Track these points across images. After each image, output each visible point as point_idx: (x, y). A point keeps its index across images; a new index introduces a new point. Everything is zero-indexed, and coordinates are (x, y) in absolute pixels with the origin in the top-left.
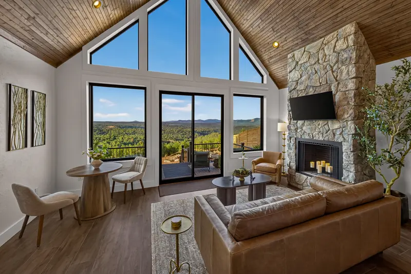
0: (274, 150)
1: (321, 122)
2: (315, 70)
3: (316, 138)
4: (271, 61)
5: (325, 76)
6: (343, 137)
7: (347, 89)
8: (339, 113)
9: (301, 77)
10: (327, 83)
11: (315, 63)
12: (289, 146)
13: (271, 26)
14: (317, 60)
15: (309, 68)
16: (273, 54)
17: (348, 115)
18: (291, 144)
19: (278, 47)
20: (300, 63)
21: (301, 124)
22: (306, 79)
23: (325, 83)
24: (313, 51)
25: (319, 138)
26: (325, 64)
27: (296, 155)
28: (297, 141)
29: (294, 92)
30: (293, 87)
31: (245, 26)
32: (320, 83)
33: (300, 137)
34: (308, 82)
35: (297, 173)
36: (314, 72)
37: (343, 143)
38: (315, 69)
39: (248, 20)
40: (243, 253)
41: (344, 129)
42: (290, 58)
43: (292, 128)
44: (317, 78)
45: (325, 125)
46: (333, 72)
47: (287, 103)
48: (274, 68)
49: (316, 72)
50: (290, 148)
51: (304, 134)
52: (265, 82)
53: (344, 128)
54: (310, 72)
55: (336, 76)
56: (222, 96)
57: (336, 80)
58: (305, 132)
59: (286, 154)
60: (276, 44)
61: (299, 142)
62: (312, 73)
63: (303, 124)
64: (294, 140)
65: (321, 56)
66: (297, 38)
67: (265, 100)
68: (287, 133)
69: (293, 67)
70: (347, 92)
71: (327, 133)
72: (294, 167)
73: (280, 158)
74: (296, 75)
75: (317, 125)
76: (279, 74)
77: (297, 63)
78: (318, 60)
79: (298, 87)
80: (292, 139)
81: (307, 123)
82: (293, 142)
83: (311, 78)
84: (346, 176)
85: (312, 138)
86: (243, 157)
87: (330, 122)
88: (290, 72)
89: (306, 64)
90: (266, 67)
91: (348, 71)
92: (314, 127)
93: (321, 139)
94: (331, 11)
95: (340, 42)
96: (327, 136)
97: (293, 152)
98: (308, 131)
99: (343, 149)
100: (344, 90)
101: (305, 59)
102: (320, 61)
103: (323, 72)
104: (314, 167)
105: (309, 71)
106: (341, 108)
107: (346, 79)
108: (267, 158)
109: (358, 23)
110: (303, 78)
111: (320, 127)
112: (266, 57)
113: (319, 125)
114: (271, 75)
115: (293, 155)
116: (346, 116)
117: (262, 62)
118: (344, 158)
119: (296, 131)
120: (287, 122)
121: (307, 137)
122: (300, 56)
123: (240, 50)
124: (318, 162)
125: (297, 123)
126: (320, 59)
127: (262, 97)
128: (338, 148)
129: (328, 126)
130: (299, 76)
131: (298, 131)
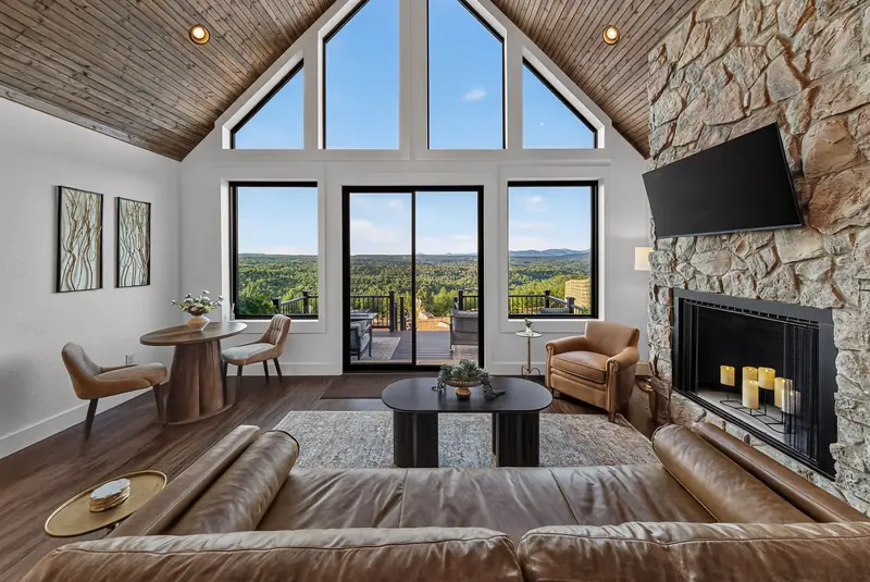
1: (750, 240)
2: (727, 73)
3: (733, 290)
4: (609, 86)
5: (761, 80)
6: (834, 290)
7: (853, 104)
8: (819, 201)
9: (685, 104)
10: (768, 101)
11: (727, 49)
12: (653, 310)
14: (732, 34)
15: (707, 73)
16: (609, 64)
17: (859, 205)
18: (659, 307)
19: (617, 41)
20: (680, 64)
21: (684, 247)
22: (699, 109)
23: (762, 102)
25: (741, 291)
26: (760, 40)
27: (672, 338)
28: (676, 299)
29: (666, 153)
30: (663, 142)
31: (530, 11)
32: (744, 109)
33: (682, 287)
34: (704, 118)
35: (674, 394)
36: (722, 77)
37: (835, 314)
38: (725, 68)
41: (838, 260)
42: (656, 60)
43: (660, 260)
44: (734, 94)
45: (763, 247)
46: (790, 56)
48: (622, 101)
49: (730, 77)
50: (654, 316)
51: (694, 277)
52: (601, 145)
53: (836, 255)
54: (712, 81)
55: (801, 70)
56: (480, 189)
57: (805, 83)
58: (696, 272)
60: (611, 34)
61: (681, 301)
62: (716, 85)
63: (692, 248)
64: (667, 297)
65: (745, 18)
67: (602, 190)
69: (662, 82)
70: (854, 116)
71: (768, 273)
72: (668, 375)
73: (631, 343)
74: (670, 106)
75: (734, 250)
77: (674, 67)
78: (738, 34)
79: (676, 138)
80: (661, 291)
81: (703, 243)
82: (663, 299)
83: (713, 100)
84: (851, 441)
85: (718, 290)
86: (529, 332)
87: (780, 238)
88: (654, 101)
89: (698, 62)
90: (602, 104)
91: (857, 31)
92: (724, 255)
93: (749, 293)
96: (771, 284)
97: (664, 329)
98: (706, 270)
99: (838, 339)
100: (836, 108)
101: (695, 49)
102: (744, 38)
103: (752, 69)
104: (732, 384)
105: (707, 82)
106: (825, 183)
107: (849, 67)
108: (597, 341)
110: (690, 108)
111: (743, 254)
112: (594, 78)
113: (740, 248)
114: (617, 125)
115: (665, 338)
116: (847, 209)
118: (840, 370)
119: (674, 269)
121: (704, 288)
122: (680, 43)
124: (747, 371)
125: (674, 243)
126: (743, 27)
127: (594, 185)
128: (816, 333)
129: (774, 249)
130: (680, 105)
131: (678, 268)
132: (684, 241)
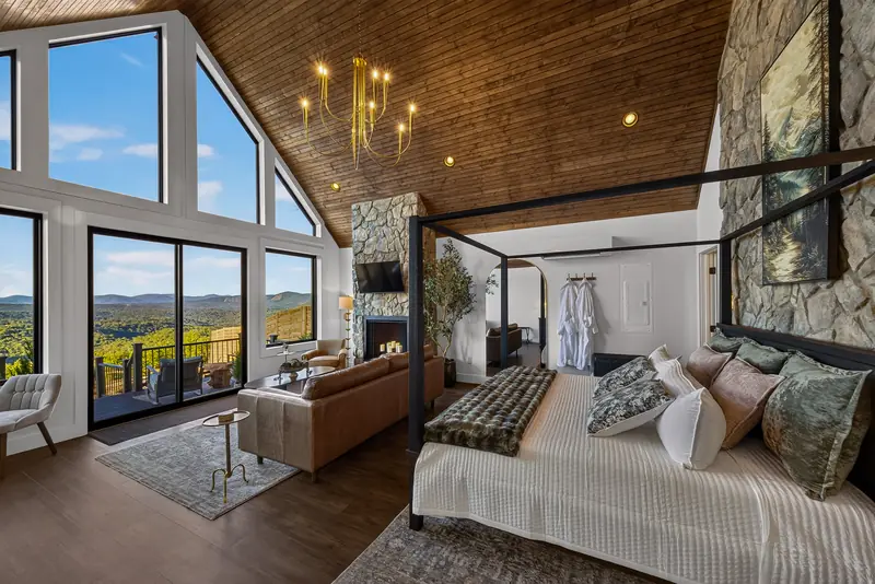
0: (334, 336)
1: (390, 295)
2: (384, 233)
3: (386, 314)
4: (327, 206)
5: (393, 242)
9: (368, 238)
11: (383, 225)
12: (355, 327)
13: (330, 161)
14: (385, 221)
15: (377, 229)
16: (331, 197)
18: (358, 326)
19: (338, 191)
20: (367, 219)
21: (369, 298)
22: (374, 242)
23: (394, 250)
24: (382, 209)
25: (388, 313)
26: (393, 228)
28: (365, 321)
29: (361, 256)
30: (359, 249)
31: (287, 144)
32: (389, 250)
33: (368, 315)
34: (375, 246)
36: (382, 235)
38: (383, 231)
39: (291, 138)
40: (323, 404)
42: (355, 210)
43: (358, 304)
44: (386, 242)
45: (394, 298)
46: (400, 239)
47: (351, 269)
48: (332, 216)
49: (384, 236)
50: (356, 331)
51: (372, 310)
52: (319, 235)
54: (378, 234)
55: (403, 244)
56: (243, 251)
57: (404, 249)
58: (373, 308)
59: (351, 341)
60: (336, 186)
61: (367, 321)
62: (380, 235)
63: (372, 298)
64: (361, 320)
65: (389, 218)
66: (363, 188)
67: (319, 262)
68: (352, 312)
69: (358, 223)
71: (395, 307)
72: (362, 355)
73: (343, 346)
74: (363, 235)
75: (386, 299)
76: (340, 226)
77: (363, 218)
78: (387, 222)
79: (365, 250)
80: (358, 318)
81: (375, 296)
82: (359, 322)
83: (379, 241)
85: (381, 314)
86: (285, 353)
87: (399, 295)
88: (355, 228)
89: (373, 223)
90: (321, 213)
92: (383, 301)
93: (390, 314)
94: (396, 173)
95: (406, 208)
96: (396, 311)
97: (360, 335)
98: (377, 307)
101: (373, 217)
102: (388, 224)
103: (391, 237)
104: (384, 351)
105: (377, 232)
108: (323, 350)
109: (420, 194)
110: (371, 240)
111: (389, 301)
112: (320, 198)
113: (388, 298)
114: (328, 226)
115: (360, 338)
117: (315, 204)
119: (364, 307)
120: (352, 295)
121: (376, 314)
122: (366, 210)
123: (276, 177)
124: (388, 344)
125: (364, 296)
127: (314, 258)
128: (406, 323)
129: (397, 299)
130: (366, 237)
131: (366, 307)
132: (368, 296)
